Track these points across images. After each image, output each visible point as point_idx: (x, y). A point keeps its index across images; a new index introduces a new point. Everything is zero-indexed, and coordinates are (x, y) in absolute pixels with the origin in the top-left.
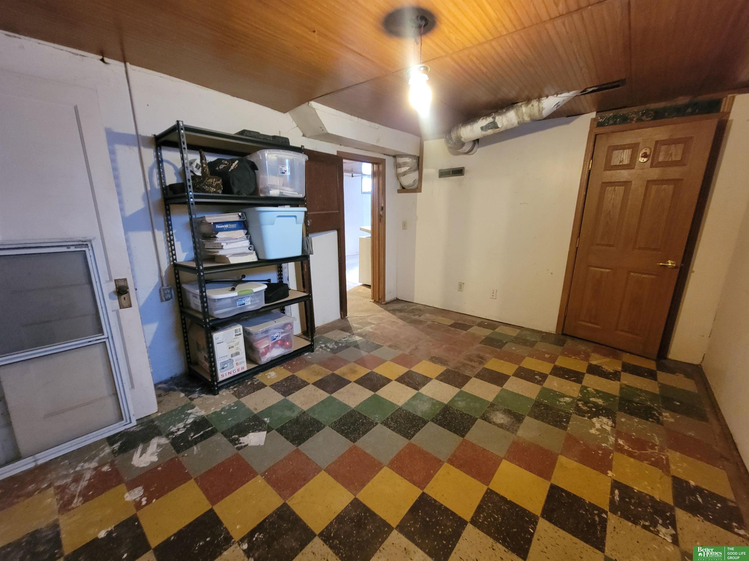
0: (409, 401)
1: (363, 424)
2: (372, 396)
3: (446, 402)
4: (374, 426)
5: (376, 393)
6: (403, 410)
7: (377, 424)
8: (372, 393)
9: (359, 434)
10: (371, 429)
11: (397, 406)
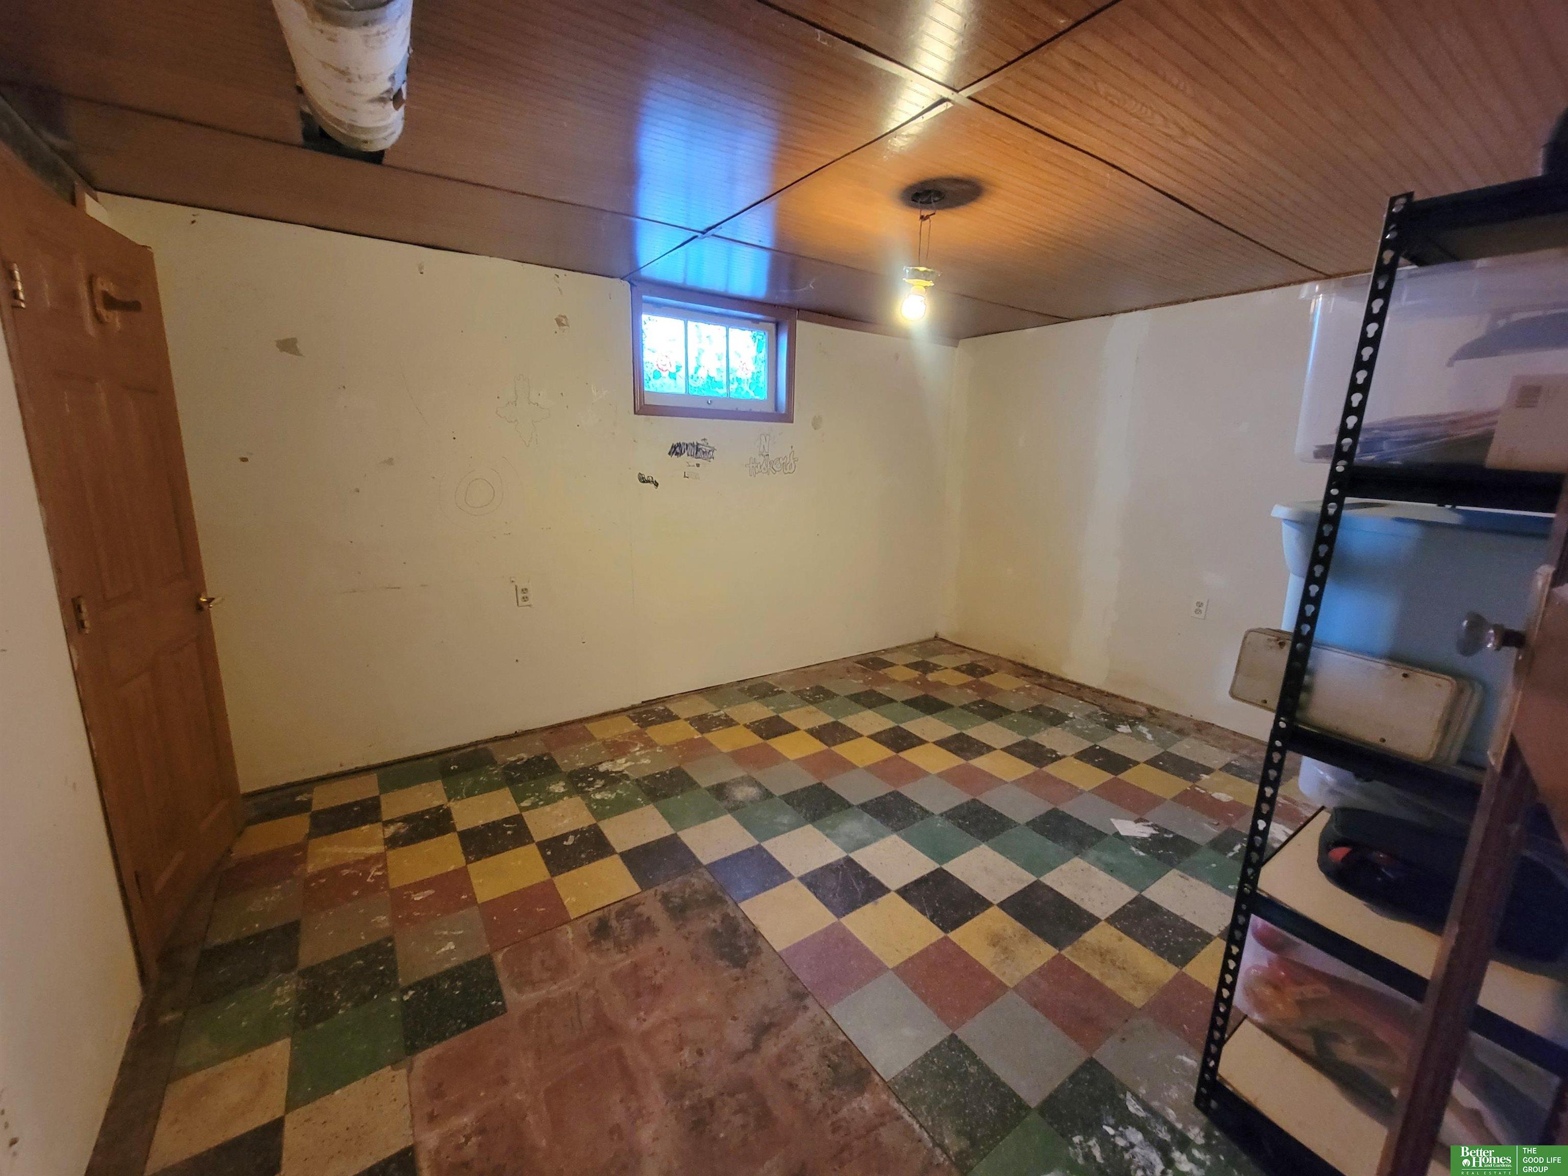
0: (875, 840)
1: (964, 818)
2: (947, 862)
3: (809, 827)
4: (946, 813)
5: (937, 866)
6: (892, 826)
7: (941, 815)
8: (946, 867)
9: (969, 808)
10: (950, 810)
11: (900, 835)
